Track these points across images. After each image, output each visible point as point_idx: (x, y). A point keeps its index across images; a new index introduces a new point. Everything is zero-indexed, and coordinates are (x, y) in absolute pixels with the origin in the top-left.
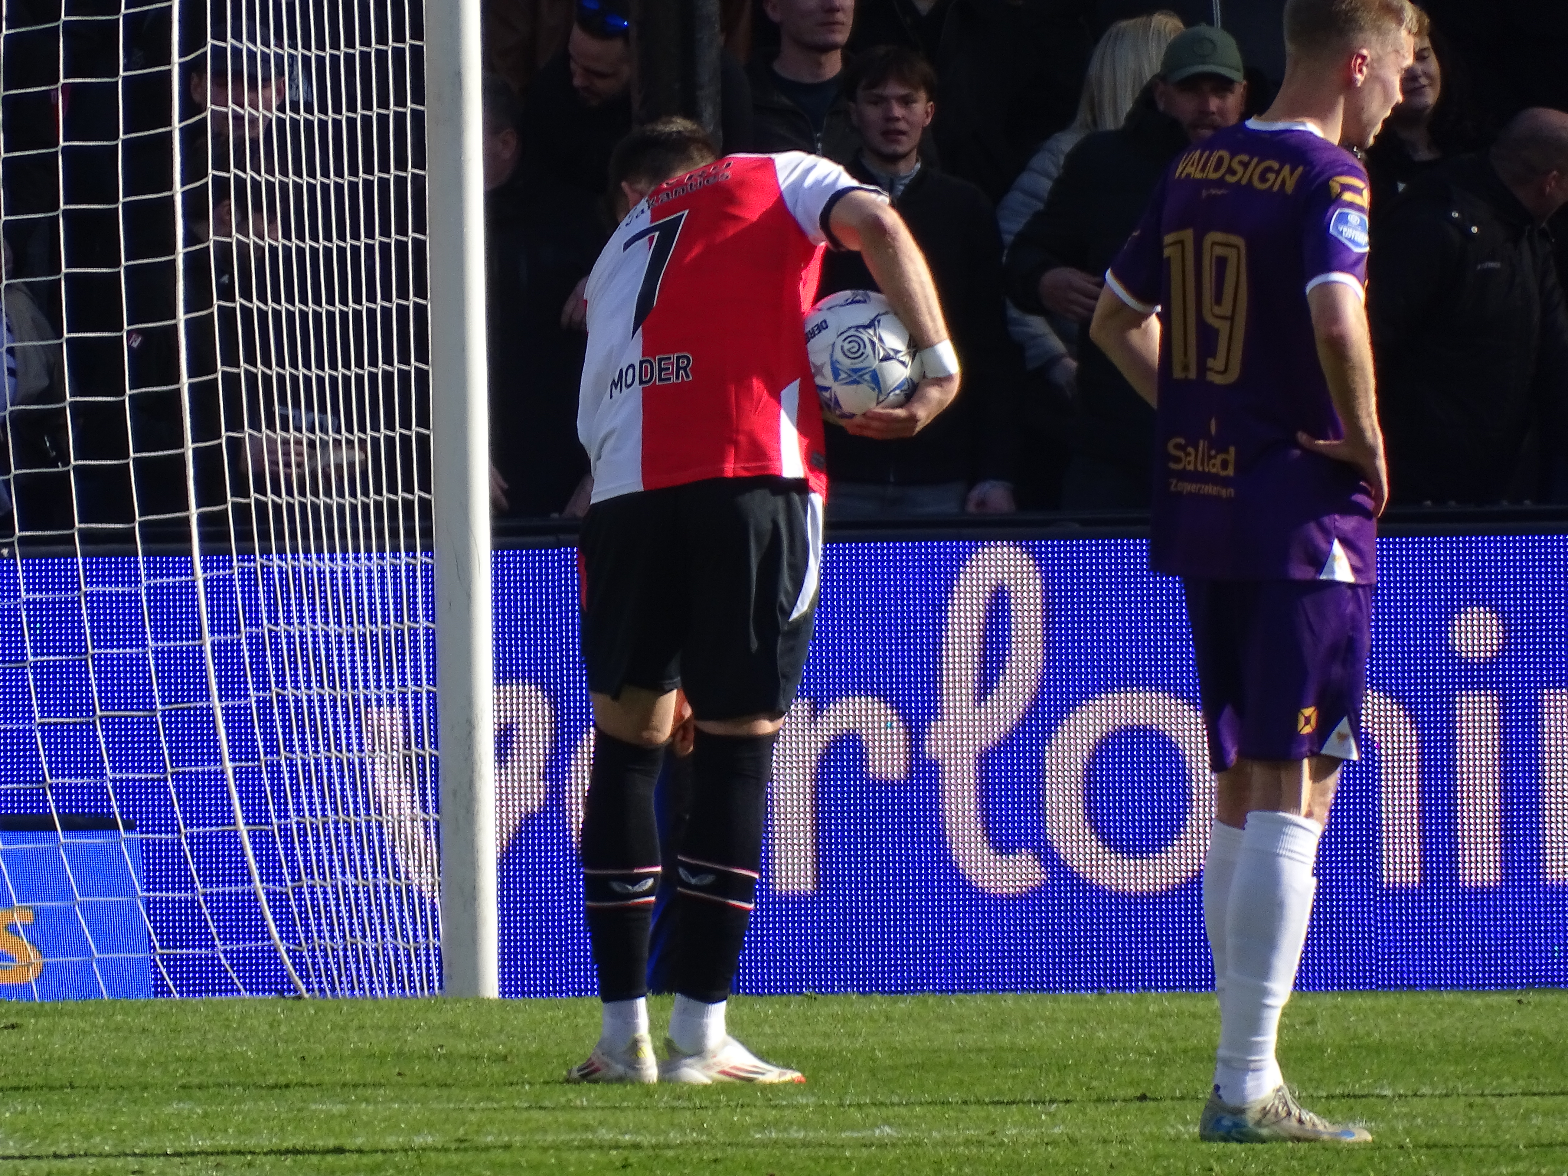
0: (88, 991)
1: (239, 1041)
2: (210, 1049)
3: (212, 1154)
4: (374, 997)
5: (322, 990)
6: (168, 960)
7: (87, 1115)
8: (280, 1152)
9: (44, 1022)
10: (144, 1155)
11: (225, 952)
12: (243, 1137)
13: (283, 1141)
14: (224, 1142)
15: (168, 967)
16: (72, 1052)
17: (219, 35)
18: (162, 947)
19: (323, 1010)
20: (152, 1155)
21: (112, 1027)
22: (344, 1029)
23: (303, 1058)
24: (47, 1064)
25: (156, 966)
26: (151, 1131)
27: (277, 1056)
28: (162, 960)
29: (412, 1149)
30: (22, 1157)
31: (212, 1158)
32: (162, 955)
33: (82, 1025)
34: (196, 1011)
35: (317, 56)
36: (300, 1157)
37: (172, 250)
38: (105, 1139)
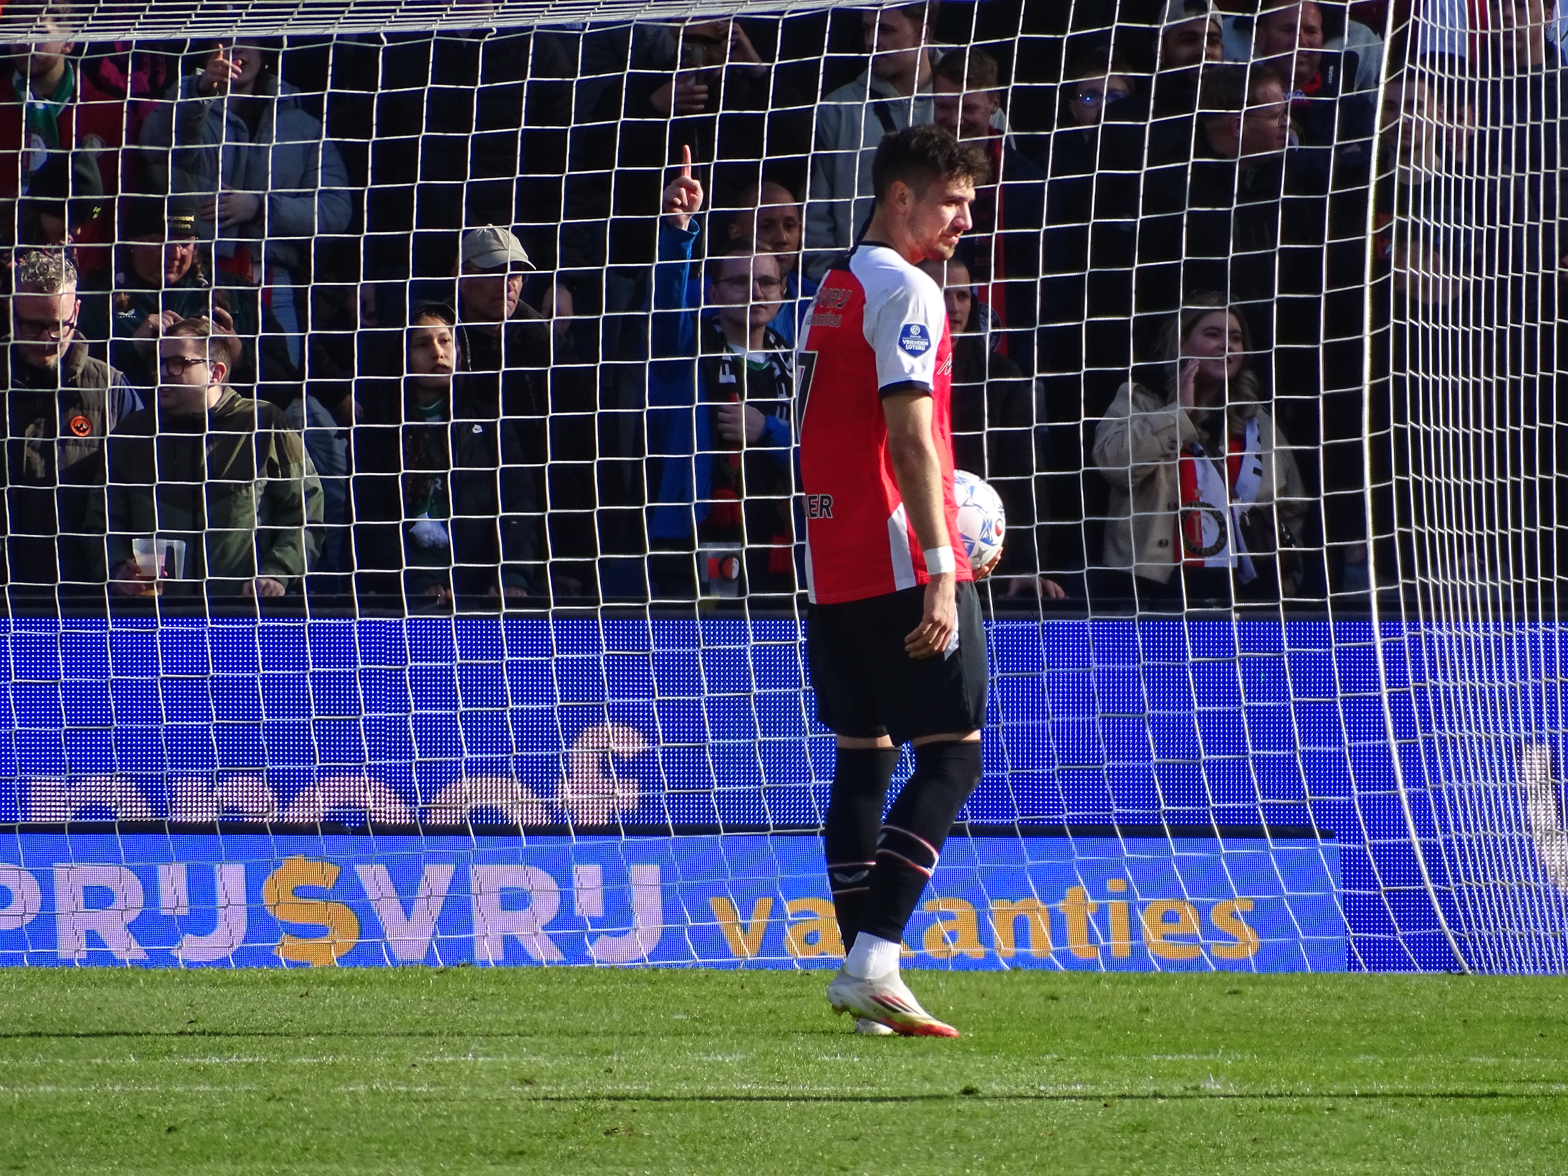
0: (1292, 964)
1: (1415, 1007)
2: (1391, 1013)
3: (1390, 1096)
4: (1523, 974)
5: (1481, 968)
6: (1360, 941)
7: (1293, 1063)
8: (1444, 1096)
9: (1261, 989)
10: (1338, 1096)
11: (1403, 937)
12: (1416, 1082)
13: (1447, 1086)
14: (1401, 1087)
15: (1359, 947)
16: (1282, 1014)
17: (1403, 211)
18: (1354, 932)
19: (1482, 983)
20: (1343, 1096)
21: (1315, 994)
22: (1498, 998)
23: (1465, 1021)
24: (1262, 1022)
25: (1350, 947)
26: (1342, 1077)
27: (1445, 1019)
28: (1355, 942)
29: (1551, 1095)
30: (1241, 1096)
31: (1391, 1099)
32: (1355, 937)
33: (1290, 992)
34: (1381, 983)
35: (1476, 230)
36: (1460, 1099)
37: (1360, 382)
38: (1306, 1084)
